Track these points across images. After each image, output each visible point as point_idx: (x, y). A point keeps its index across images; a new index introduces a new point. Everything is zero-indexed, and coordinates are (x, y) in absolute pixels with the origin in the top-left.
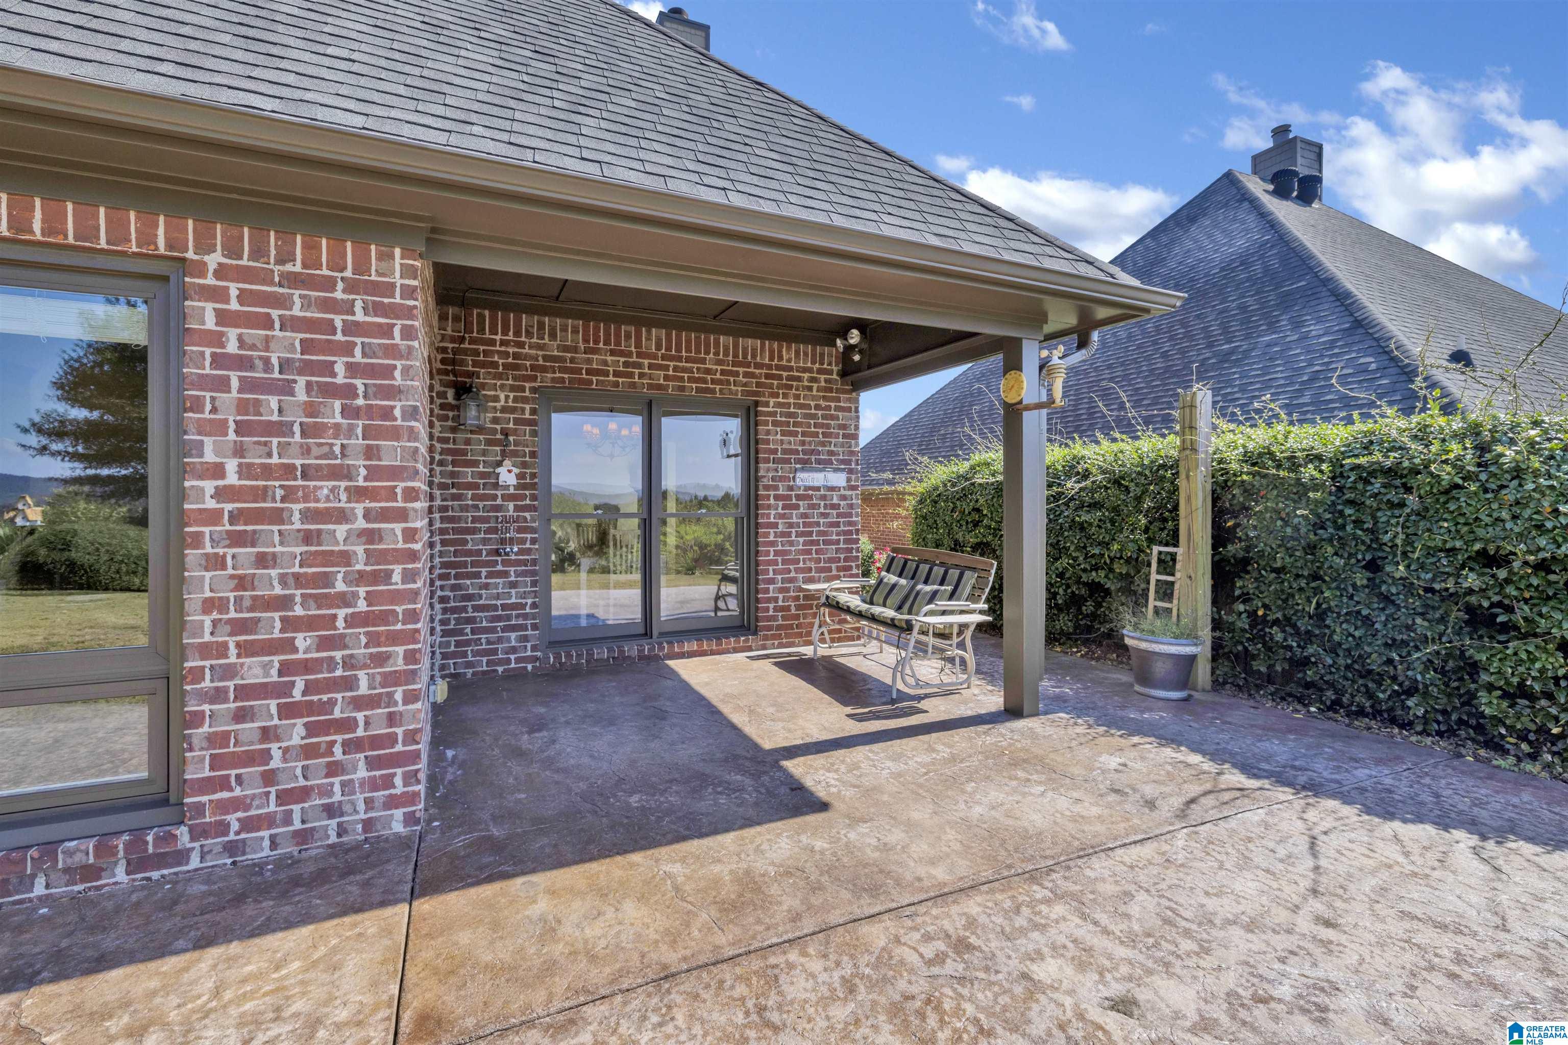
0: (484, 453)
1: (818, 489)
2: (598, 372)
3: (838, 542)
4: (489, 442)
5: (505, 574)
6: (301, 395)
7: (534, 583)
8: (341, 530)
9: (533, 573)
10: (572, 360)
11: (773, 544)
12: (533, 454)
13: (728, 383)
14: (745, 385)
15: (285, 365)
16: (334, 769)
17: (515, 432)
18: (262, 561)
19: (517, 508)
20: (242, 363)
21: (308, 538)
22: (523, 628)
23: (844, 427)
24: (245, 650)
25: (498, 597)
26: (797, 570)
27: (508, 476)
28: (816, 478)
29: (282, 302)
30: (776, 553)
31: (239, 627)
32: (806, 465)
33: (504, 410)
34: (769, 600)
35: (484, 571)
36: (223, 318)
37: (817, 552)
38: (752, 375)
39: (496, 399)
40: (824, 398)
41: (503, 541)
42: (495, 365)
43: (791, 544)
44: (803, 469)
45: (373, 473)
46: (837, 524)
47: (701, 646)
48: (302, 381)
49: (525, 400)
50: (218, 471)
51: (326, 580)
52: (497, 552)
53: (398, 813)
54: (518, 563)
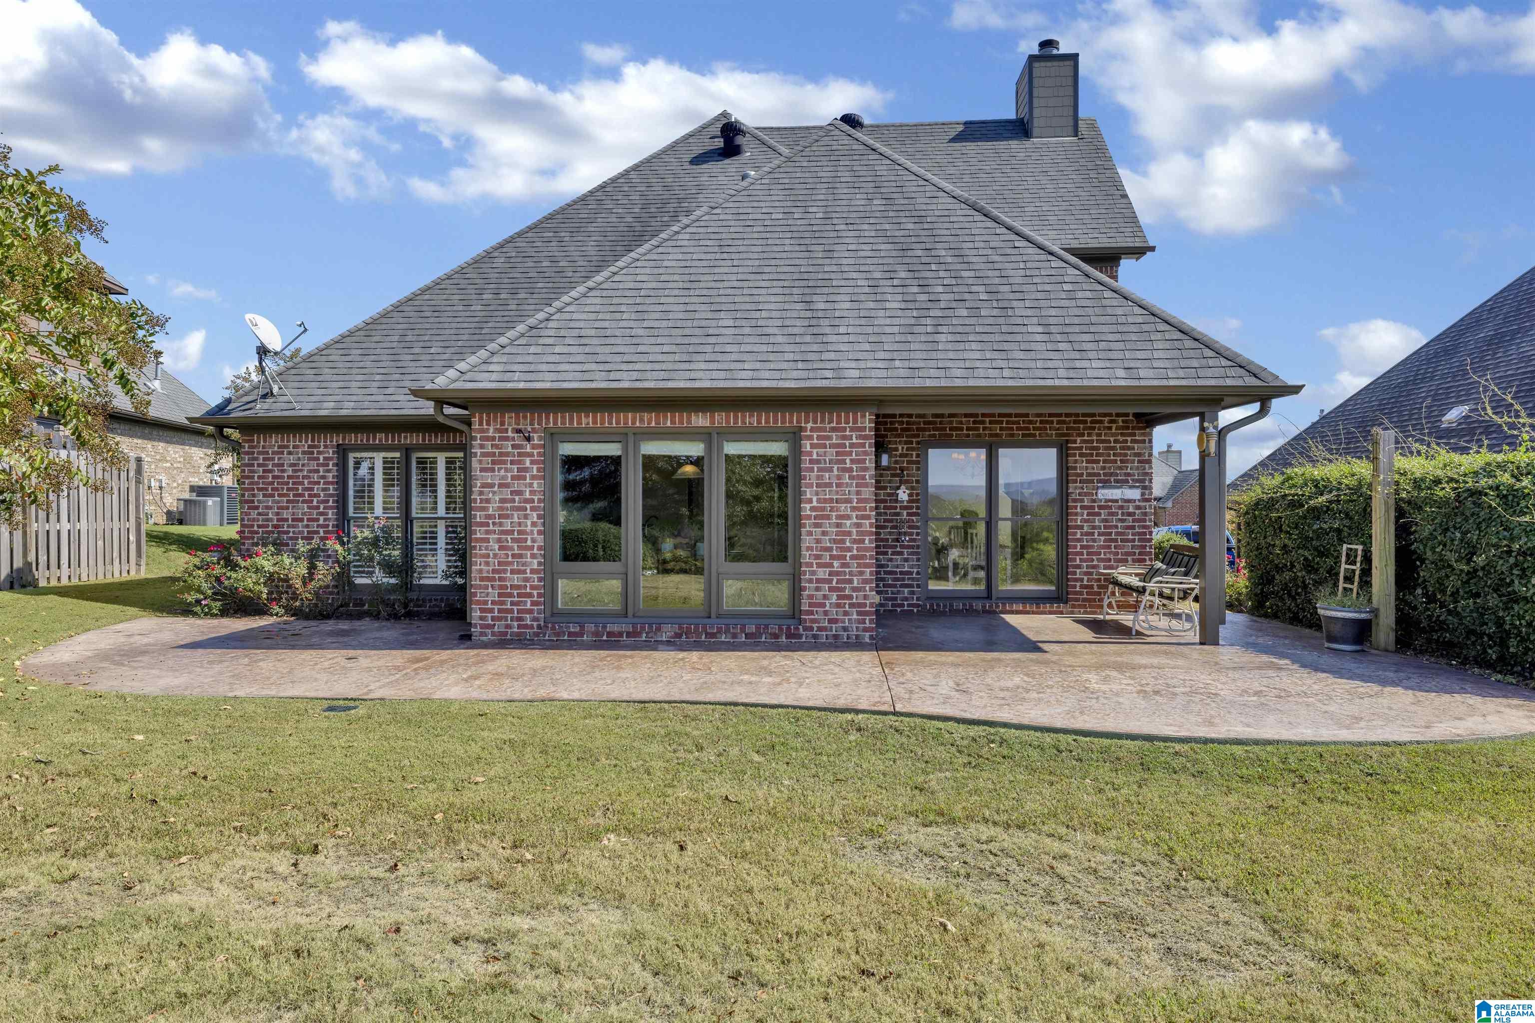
0: (890, 482)
1: (1117, 501)
2: (957, 429)
3: (1134, 541)
4: (893, 475)
5: (901, 553)
6: (836, 472)
7: (918, 560)
8: (848, 522)
9: (917, 553)
10: (941, 423)
11: (1079, 540)
12: (917, 482)
13: (1046, 429)
14: (1058, 429)
15: (831, 461)
16: (846, 613)
17: (907, 469)
18: (824, 533)
19: (909, 514)
20: (818, 462)
21: (838, 525)
22: (911, 586)
23: (1138, 455)
24: (819, 565)
25: (897, 567)
26: (1099, 560)
27: (903, 495)
28: (1115, 494)
29: (830, 438)
30: (1082, 547)
31: (817, 557)
32: (1106, 484)
33: (901, 456)
34: (1076, 580)
35: (890, 551)
36: (812, 446)
37: (1115, 547)
38: (1064, 422)
39: (896, 449)
40: (1122, 434)
41: (900, 534)
42: (896, 429)
43: (1094, 541)
44: (1103, 487)
45: (859, 501)
46: (1133, 527)
47: (1025, 607)
48: (836, 467)
49: (913, 449)
50: (810, 501)
51: (843, 541)
52: (897, 540)
53: (867, 634)
54: (908, 547)
